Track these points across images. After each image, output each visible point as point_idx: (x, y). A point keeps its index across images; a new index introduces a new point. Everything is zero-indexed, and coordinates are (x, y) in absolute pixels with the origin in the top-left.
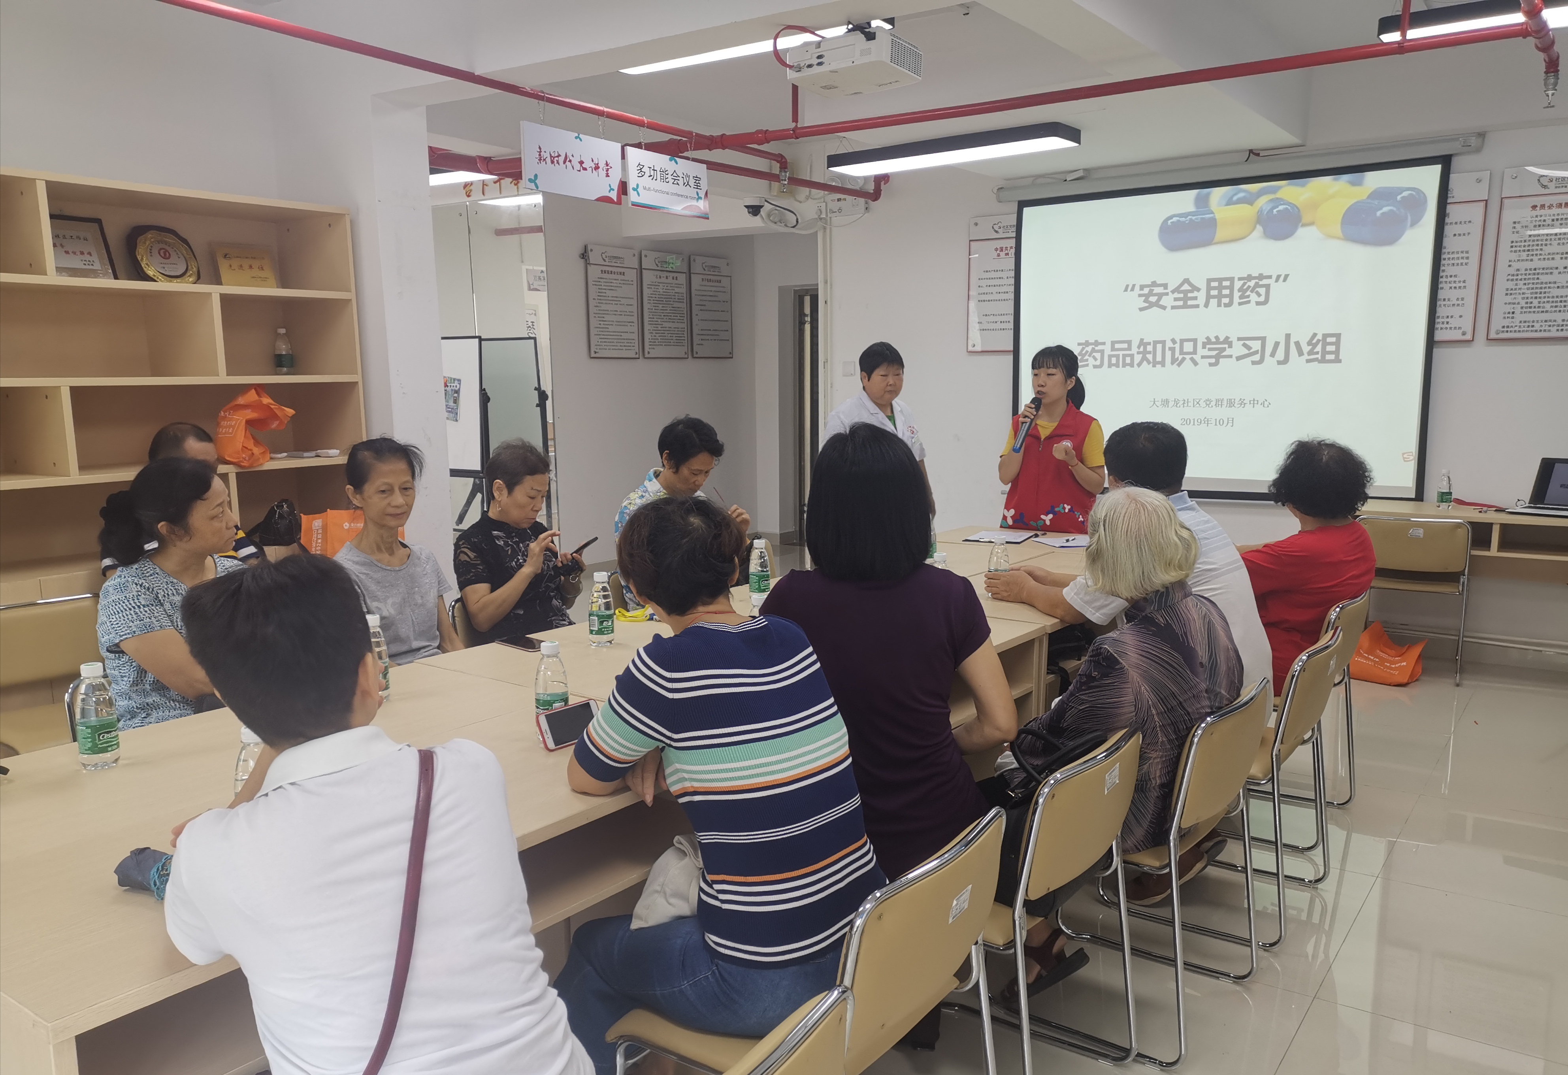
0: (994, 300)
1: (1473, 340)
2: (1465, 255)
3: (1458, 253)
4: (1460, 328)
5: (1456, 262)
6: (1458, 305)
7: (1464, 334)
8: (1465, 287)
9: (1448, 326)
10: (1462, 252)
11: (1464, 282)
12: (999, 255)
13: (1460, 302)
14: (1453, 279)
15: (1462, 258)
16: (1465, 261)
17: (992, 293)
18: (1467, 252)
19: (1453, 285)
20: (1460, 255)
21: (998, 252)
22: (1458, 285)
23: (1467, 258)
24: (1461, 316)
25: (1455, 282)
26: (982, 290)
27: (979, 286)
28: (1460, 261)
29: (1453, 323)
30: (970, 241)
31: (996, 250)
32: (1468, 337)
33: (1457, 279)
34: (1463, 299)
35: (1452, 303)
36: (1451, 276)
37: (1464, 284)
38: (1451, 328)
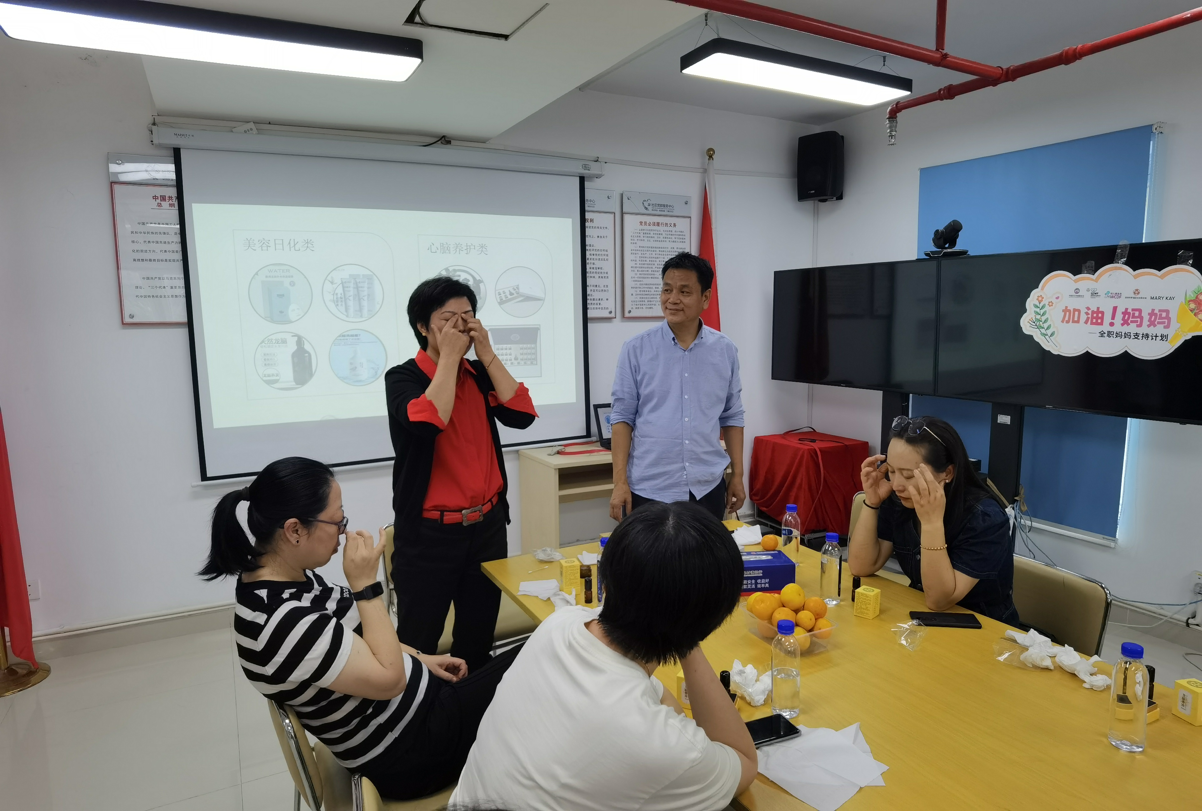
0: (158, 260)
1: (615, 318)
2: (606, 253)
3: (601, 250)
4: (607, 308)
5: (601, 257)
6: (605, 291)
7: (611, 312)
8: (608, 277)
9: (600, 306)
10: (604, 250)
11: (607, 273)
12: (159, 205)
13: (606, 289)
14: (600, 270)
15: (604, 255)
16: (606, 257)
17: (154, 251)
18: (607, 251)
19: (601, 275)
20: (603, 253)
21: (159, 201)
22: (603, 275)
23: (607, 255)
24: (607, 299)
25: (601, 273)
26: (136, 247)
27: (133, 242)
28: (603, 257)
29: (604, 304)
30: (112, 183)
31: (155, 198)
32: (613, 315)
33: (602, 271)
34: (607, 286)
35: (601, 289)
36: (599, 268)
37: (607, 275)
38: (602, 308)
